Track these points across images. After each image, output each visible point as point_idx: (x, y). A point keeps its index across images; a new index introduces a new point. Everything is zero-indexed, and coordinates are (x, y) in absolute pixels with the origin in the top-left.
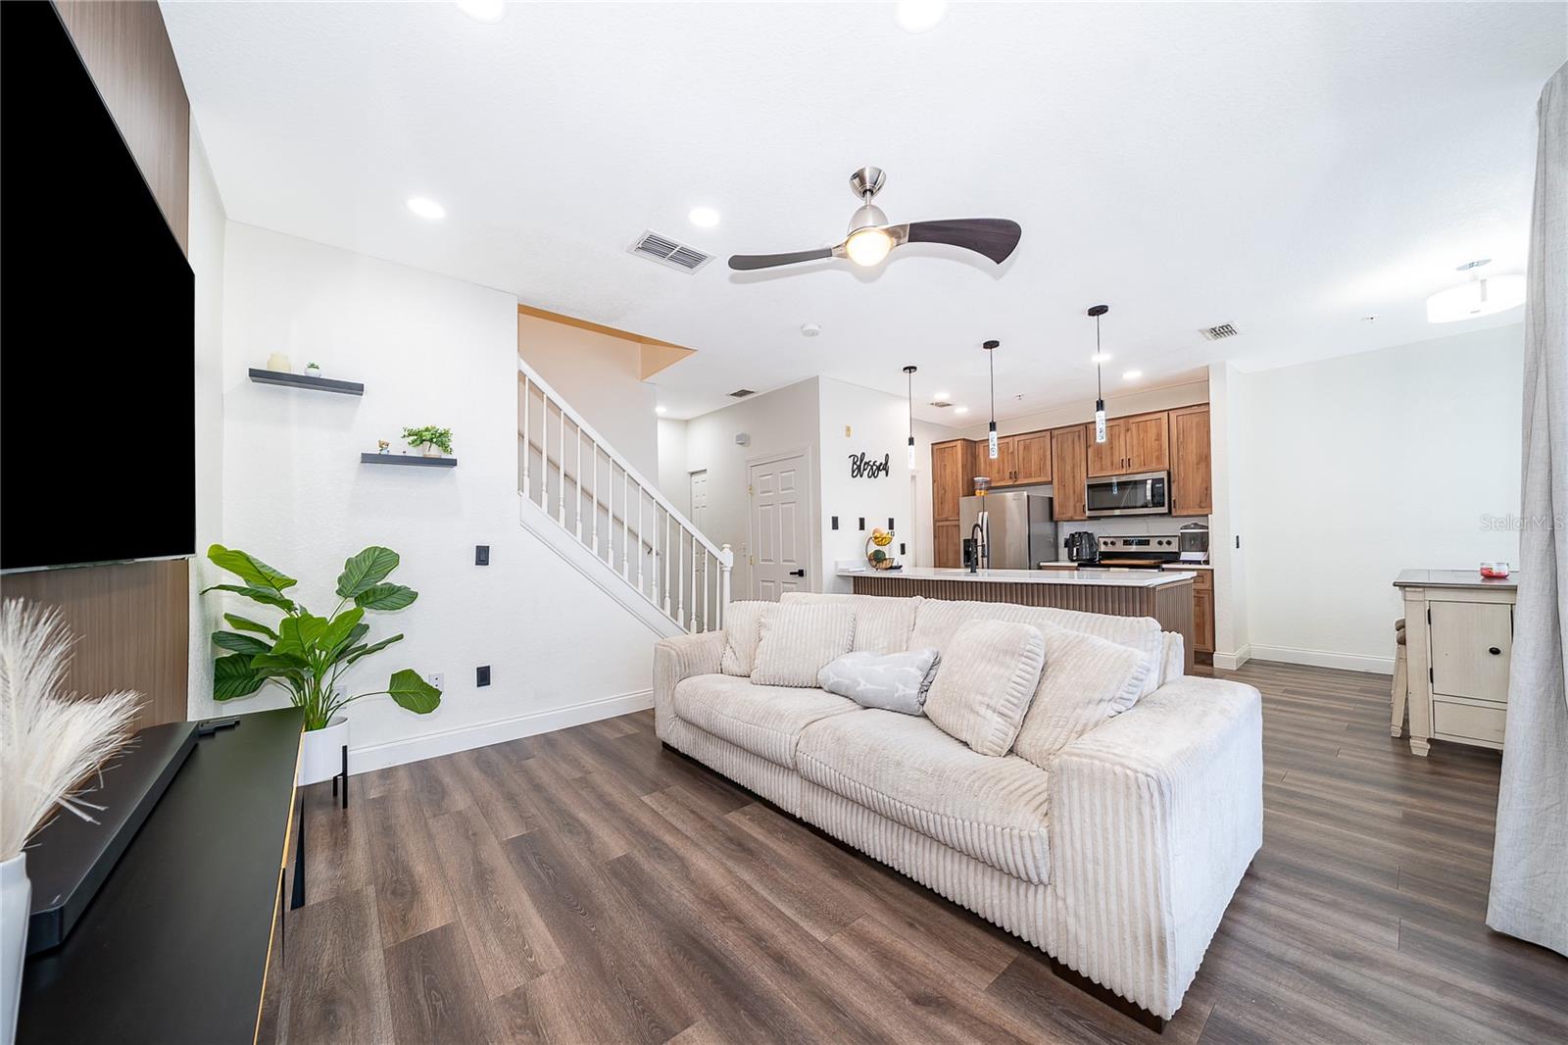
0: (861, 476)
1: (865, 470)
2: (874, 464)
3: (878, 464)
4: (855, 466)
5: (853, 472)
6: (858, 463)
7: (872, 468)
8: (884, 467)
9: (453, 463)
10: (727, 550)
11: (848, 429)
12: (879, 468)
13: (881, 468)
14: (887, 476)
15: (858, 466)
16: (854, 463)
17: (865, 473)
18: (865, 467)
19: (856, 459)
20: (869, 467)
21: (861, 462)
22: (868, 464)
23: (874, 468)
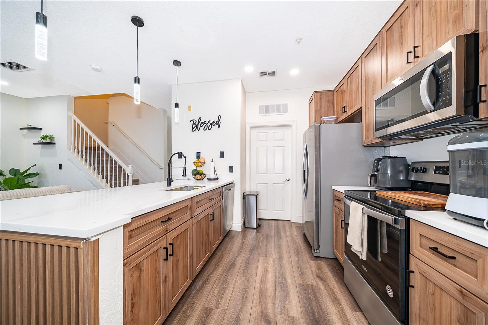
0: (199, 130)
1: (201, 126)
2: (208, 123)
3: (211, 122)
4: (194, 126)
5: (193, 129)
6: (196, 124)
7: (207, 124)
8: (217, 123)
9: (55, 144)
10: (130, 167)
11: (190, 108)
12: (212, 124)
13: (214, 124)
14: (219, 127)
15: (196, 126)
16: (193, 124)
17: (202, 128)
18: (202, 125)
19: (195, 121)
20: (205, 125)
21: (199, 123)
22: (204, 123)
23: (209, 125)
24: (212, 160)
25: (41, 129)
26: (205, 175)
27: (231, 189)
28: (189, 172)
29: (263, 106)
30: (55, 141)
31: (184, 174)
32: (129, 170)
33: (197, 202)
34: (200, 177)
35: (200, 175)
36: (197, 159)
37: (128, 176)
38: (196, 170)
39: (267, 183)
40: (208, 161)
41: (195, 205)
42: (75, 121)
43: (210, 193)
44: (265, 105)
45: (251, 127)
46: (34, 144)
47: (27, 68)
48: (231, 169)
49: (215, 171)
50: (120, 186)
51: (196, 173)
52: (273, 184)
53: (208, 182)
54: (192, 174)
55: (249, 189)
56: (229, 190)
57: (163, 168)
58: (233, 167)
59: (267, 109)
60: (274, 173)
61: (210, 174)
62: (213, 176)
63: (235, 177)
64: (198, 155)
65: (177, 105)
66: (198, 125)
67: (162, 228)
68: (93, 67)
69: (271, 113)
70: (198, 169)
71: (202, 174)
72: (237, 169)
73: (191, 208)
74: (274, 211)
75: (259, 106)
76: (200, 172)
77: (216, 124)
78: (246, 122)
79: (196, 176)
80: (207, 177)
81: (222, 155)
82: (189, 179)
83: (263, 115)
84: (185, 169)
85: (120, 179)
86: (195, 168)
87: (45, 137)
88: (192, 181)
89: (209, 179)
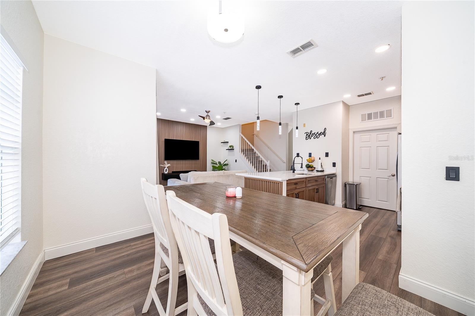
0: (310, 139)
2: (317, 133)
4: (307, 136)
5: (306, 138)
6: (309, 135)
7: (316, 135)
8: (324, 133)
9: (234, 149)
10: (269, 162)
11: (304, 125)
12: (320, 134)
13: (321, 134)
14: (325, 136)
15: (309, 136)
16: (307, 135)
17: (313, 137)
18: (313, 135)
19: (308, 133)
20: (315, 135)
21: (310, 134)
22: (314, 134)
23: (317, 135)
24: (320, 158)
25: (228, 142)
26: (315, 168)
27: (332, 178)
28: (304, 166)
29: (366, 114)
30: (234, 148)
31: (302, 167)
32: (268, 164)
33: (309, 181)
34: (311, 169)
35: (311, 168)
36: (309, 158)
37: (268, 167)
38: (309, 164)
39: (370, 177)
40: (317, 159)
41: (307, 182)
42: (242, 137)
43: (316, 178)
44: (367, 114)
45: (354, 132)
46: (226, 150)
47: (230, 118)
48: (334, 165)
49: (321, 165)
50: (263, 171)
51: (308, 167)
52: (377, 178)
53: (316, 172)
54: (306, 167)
55: (352, 180)
56: (331, 178)
57: (285, 162)
58: (336, 163)
59: (370, 116)
60: (378, 169)
61: (318, 168)
62: (320, 169)
63: (337, 170)
64: (310, 155)
65: (297, 128)
66: (310, 135)
67: (294, 186)
68: (256, 113)
69: (373, 119)
70: (310, 164)
71: (313, 167)
72: (339, 165)
73: (305, 182)
74: (377, 201)
75: (362, 115)
76: (311, 166)
77: (322, 134)
78: (350, 128)
79: (309, 168)
80: (316, 169)
81: (327, 155)
82: (303, 170)
83: (366, 121)
84: (302, 164)
85: (263, 169)
86: (308, 163)
87: (230, 146)
88: (306, 171)
89: (317, 171)
